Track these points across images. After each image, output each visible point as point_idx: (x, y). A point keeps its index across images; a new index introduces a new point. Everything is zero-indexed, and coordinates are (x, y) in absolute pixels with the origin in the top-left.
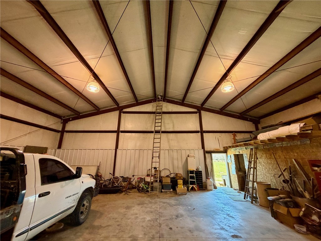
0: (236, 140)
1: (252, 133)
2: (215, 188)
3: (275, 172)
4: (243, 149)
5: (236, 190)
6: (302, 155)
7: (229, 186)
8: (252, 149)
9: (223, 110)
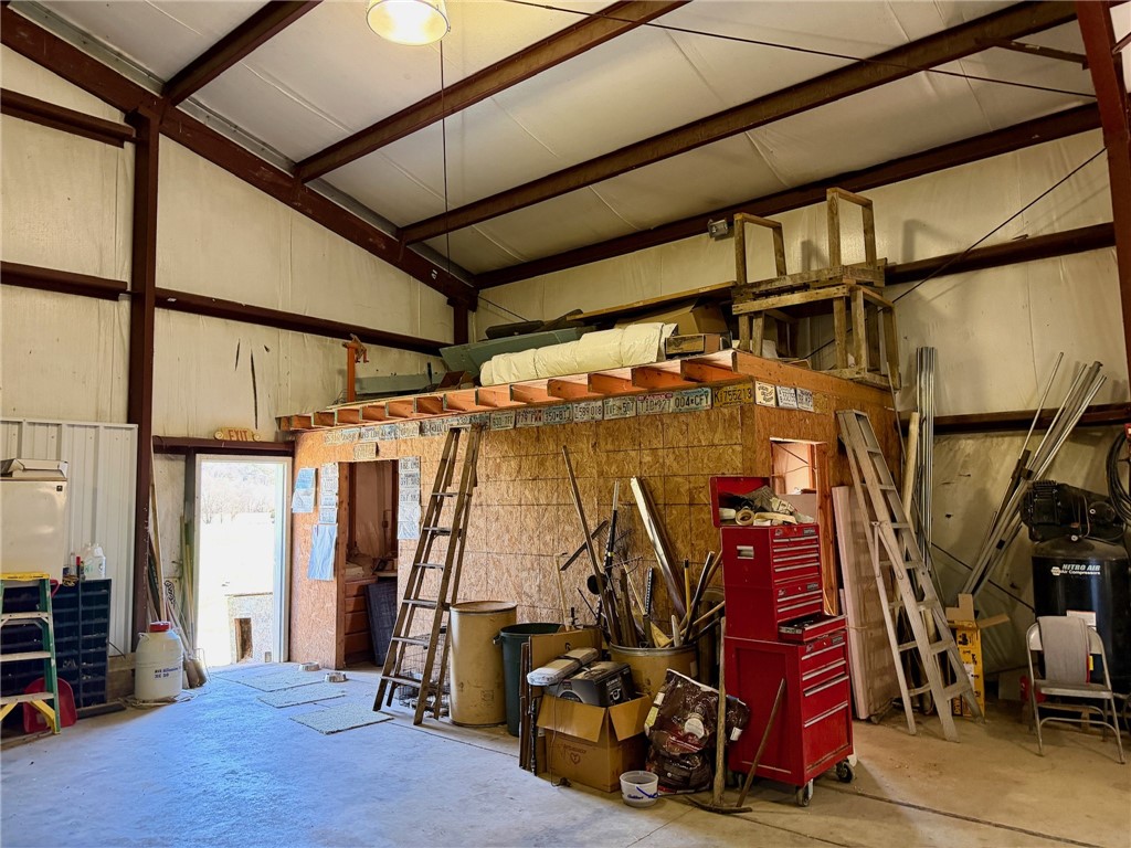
0: (360, 381)
1: (438, 354)
2: (195, 678)
3: (545, 544)
4: (403, 432)
5: (317, 668)
6: (670, 461)
7: (277, 655)
8: (455, 431)
9: (307, 180)
